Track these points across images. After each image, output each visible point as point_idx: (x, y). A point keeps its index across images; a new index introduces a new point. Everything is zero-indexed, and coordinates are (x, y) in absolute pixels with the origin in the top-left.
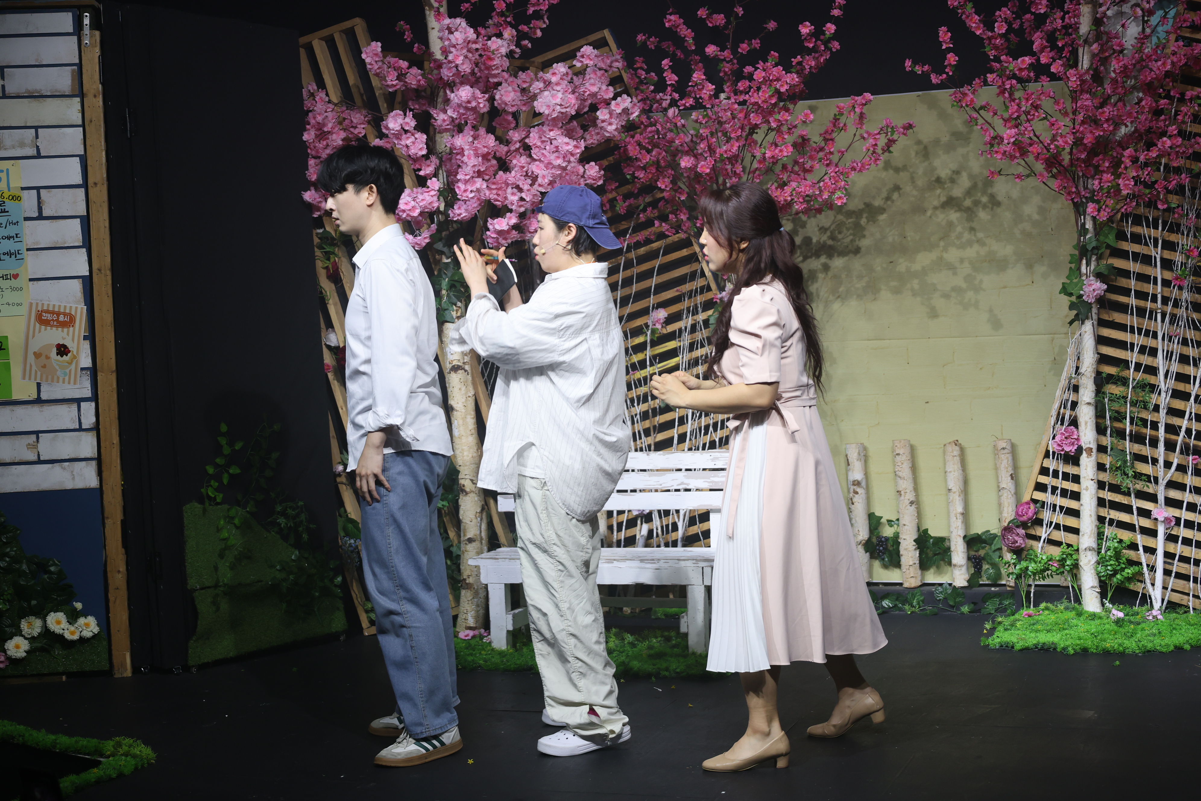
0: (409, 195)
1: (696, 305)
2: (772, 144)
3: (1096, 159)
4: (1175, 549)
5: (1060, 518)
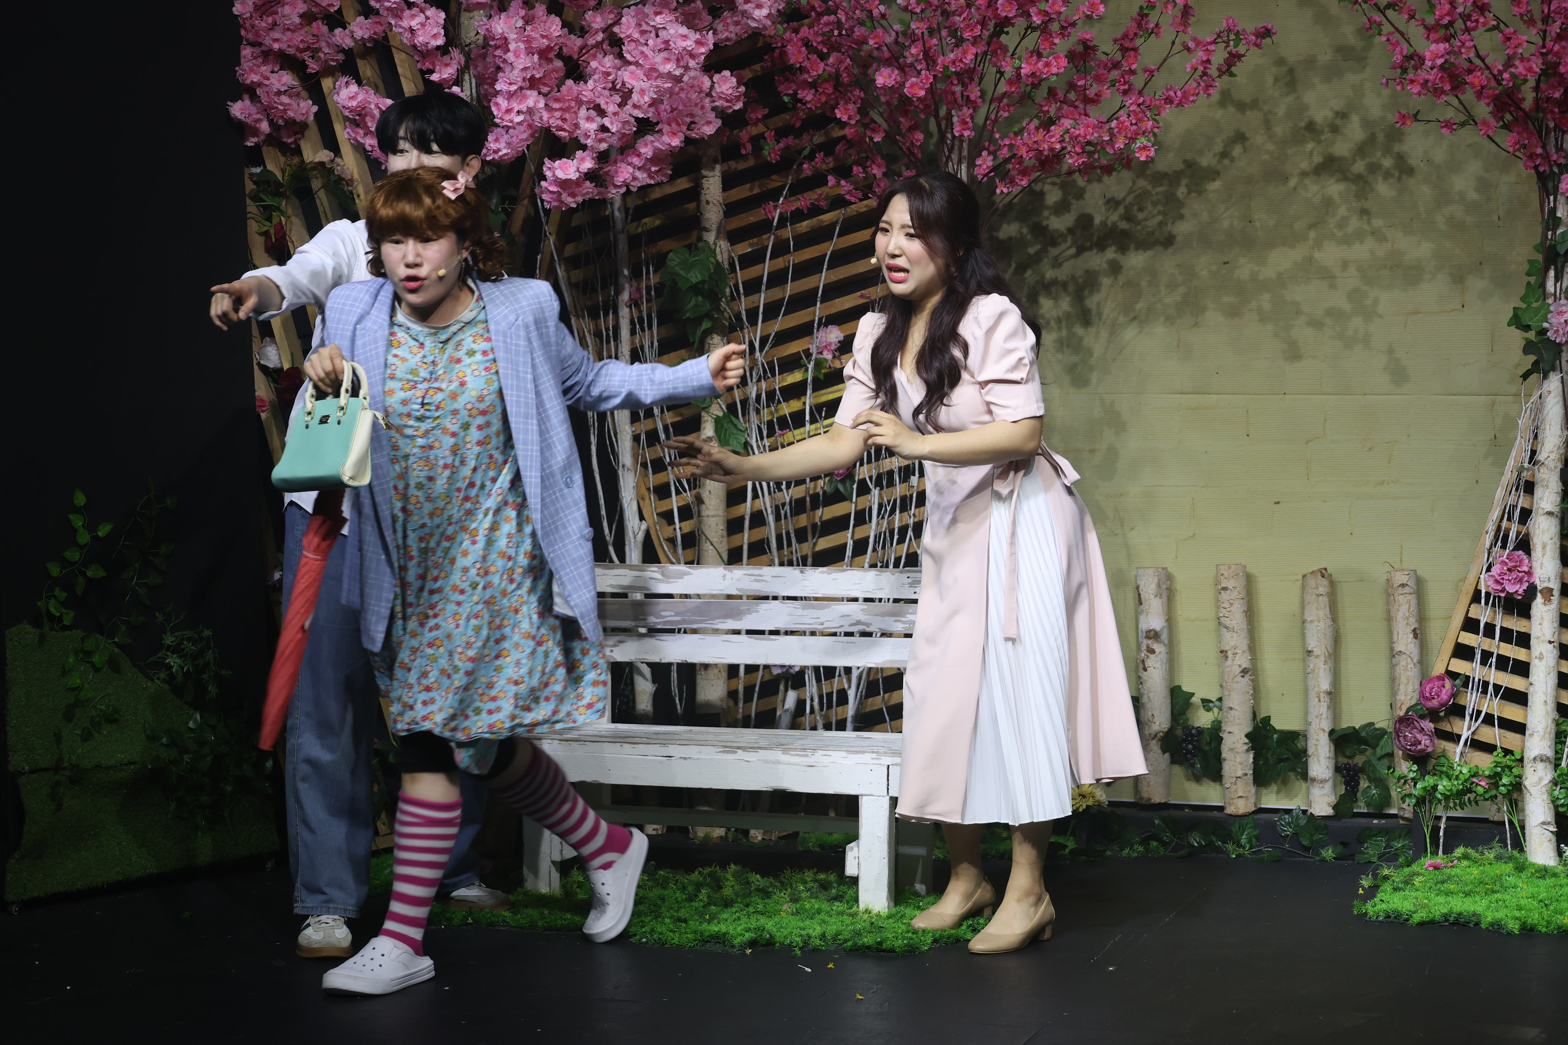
2: (1032, 52)
5: (1494, 706)
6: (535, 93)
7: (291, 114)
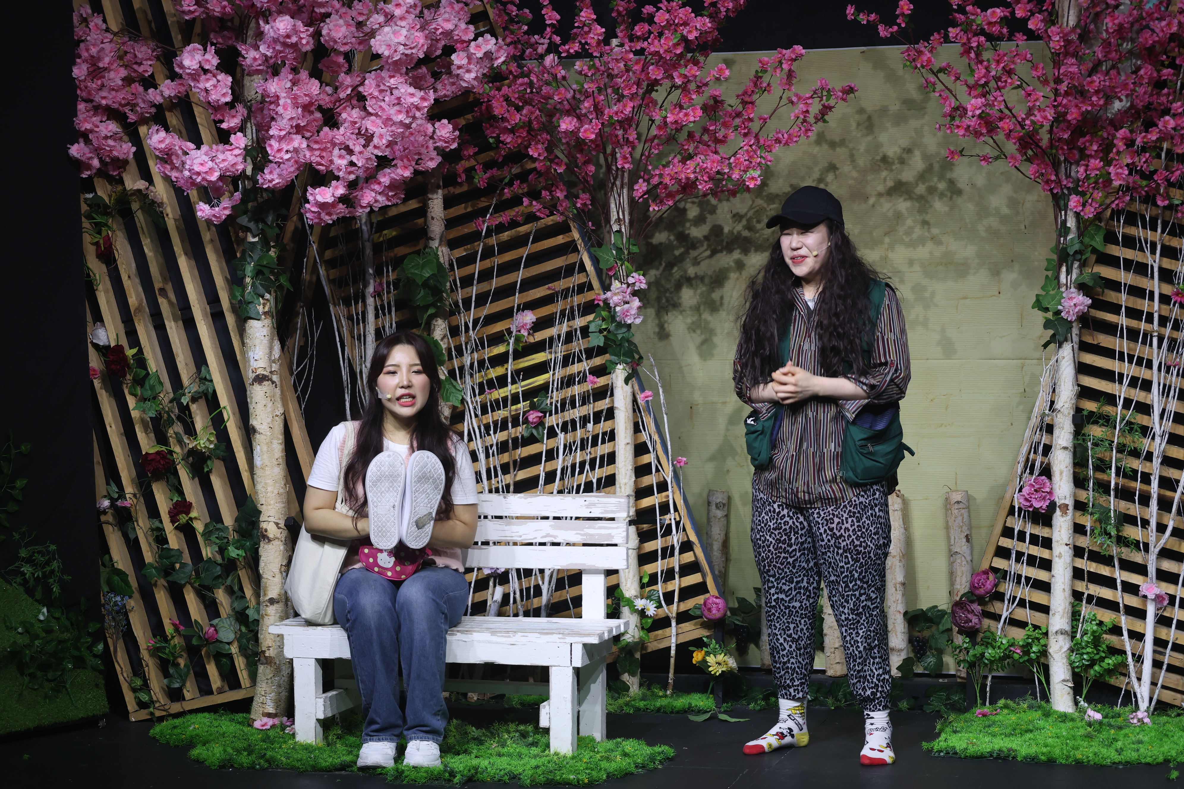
0: (206, 154)
1: (572, 308)
2: (675, 105)
3: (1082, 140)
4: (1168, 634)
5: (1026, 593)
6: (299, 137)
7: (115, 153)
